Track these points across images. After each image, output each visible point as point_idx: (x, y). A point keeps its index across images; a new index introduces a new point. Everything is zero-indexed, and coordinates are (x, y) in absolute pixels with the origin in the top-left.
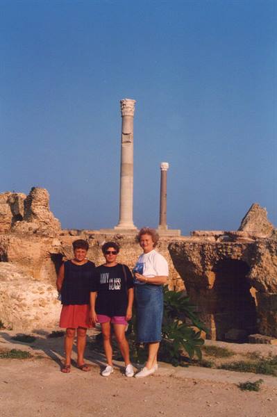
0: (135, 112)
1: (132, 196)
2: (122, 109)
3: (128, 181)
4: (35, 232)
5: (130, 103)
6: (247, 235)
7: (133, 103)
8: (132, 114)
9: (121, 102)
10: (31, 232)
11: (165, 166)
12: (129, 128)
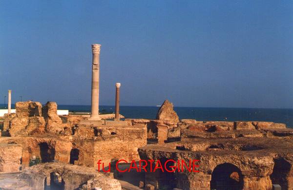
0: (100, 52)
1: (98, 100)
2: (93, 50)
3: (96, 92)
4: (60, 133)
5: (97, 47)
6: (162, 122)
7: (99, 47)
8: (99, 53)
9: (92, 46)
10: (58, 133)
11: (119, 85)
12: (97, 61)
